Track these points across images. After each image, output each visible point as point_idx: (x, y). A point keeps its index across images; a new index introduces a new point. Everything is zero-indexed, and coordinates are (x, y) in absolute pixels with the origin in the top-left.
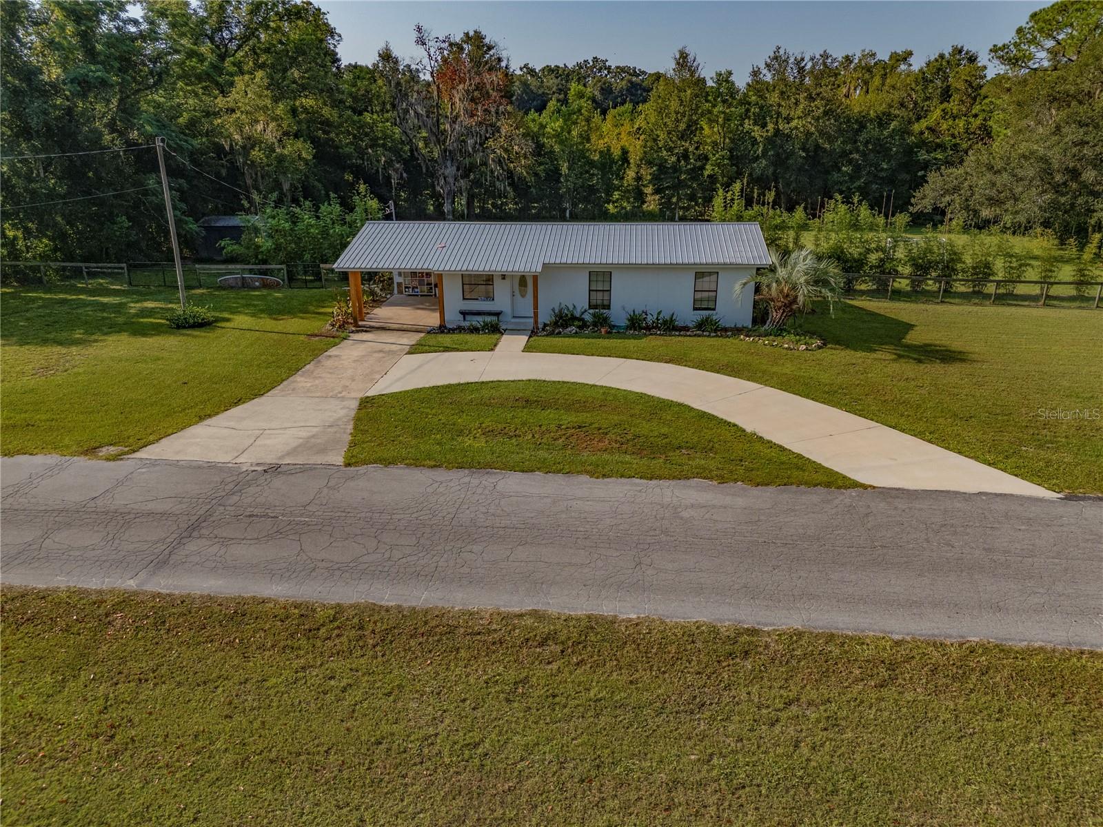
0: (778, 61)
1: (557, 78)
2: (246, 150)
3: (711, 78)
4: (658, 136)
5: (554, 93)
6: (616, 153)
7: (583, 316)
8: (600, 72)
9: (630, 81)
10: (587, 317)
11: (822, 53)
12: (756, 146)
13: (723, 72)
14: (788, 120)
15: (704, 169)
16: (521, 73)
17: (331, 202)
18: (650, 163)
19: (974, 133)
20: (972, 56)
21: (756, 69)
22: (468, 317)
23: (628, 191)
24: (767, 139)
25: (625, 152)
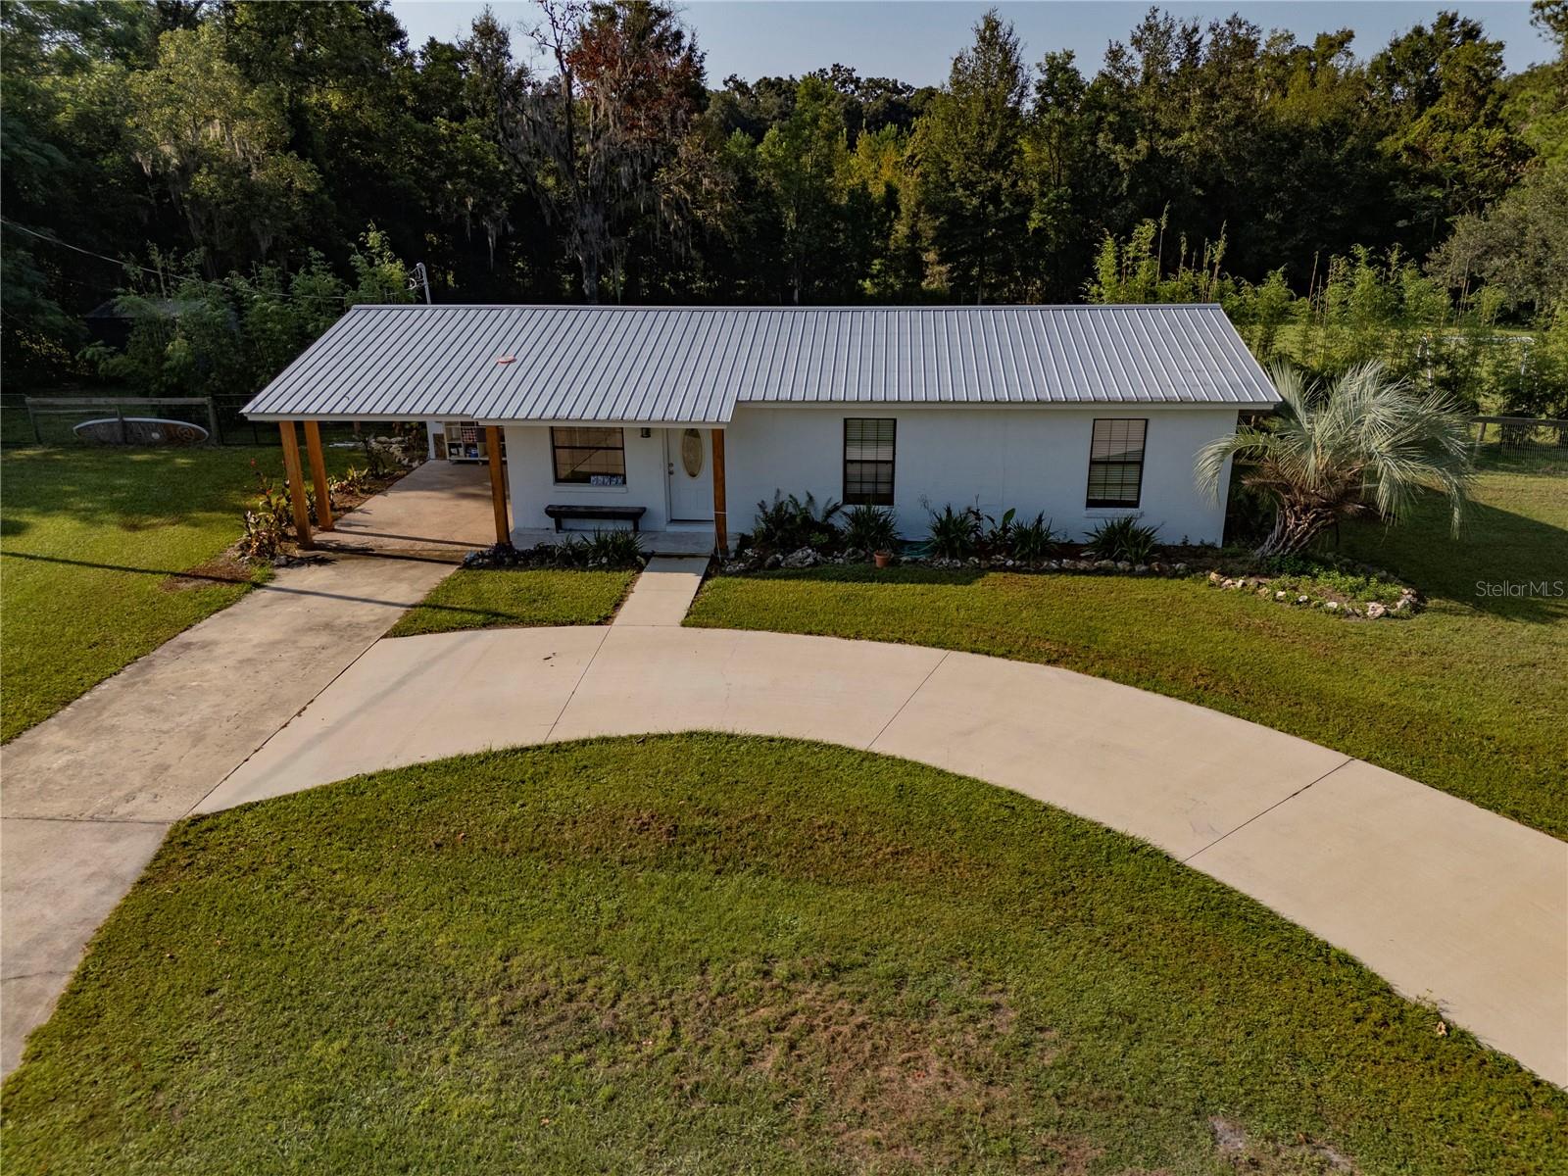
0: (1151, 35)
1: (779, 95)
2: (185, 171)
3: (1038, 65)
4: (948, 164)
5: (775, 118)
6: (877, 191)
7: (831, 521)
8: (843, 86)
9: (888, 100)
10: (840, 522)
11: (1230, 19)
12: (1117, 180)
13: (1058, 55)
14: (1173, 134)
15: (1029, 218)
16: (726, 89)
17: (314, 269)
18: (934, 210)
19: (1492, 155)
20: (1473, 29)
21: (1114, 48)
22: (568, 523)
23: (898, 257)
24: (1137, 164)
25: (892, 192)
